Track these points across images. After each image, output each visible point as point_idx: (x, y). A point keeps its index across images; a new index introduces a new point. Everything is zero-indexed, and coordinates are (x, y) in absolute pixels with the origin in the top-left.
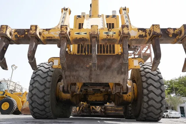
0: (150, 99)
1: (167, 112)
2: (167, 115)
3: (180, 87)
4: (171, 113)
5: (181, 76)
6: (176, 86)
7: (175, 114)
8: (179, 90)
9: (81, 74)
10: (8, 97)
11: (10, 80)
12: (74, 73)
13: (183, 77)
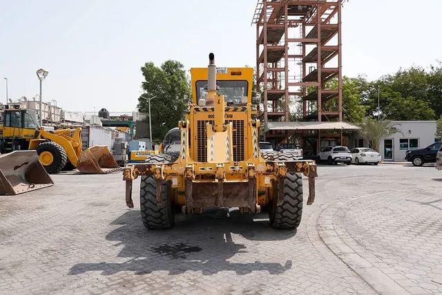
0: (284, 210)
1: (358, 151)
2: (357, 158)
3: (394, 97)
4: (364, 155)
5: (403, 71)
6: (386, 95)
7: (372, 156)
8: (391, 104)
9: (206, 201)
10: (47, 141)
11: (37, 99)
12: (199, 201)
13: (405, 73)
